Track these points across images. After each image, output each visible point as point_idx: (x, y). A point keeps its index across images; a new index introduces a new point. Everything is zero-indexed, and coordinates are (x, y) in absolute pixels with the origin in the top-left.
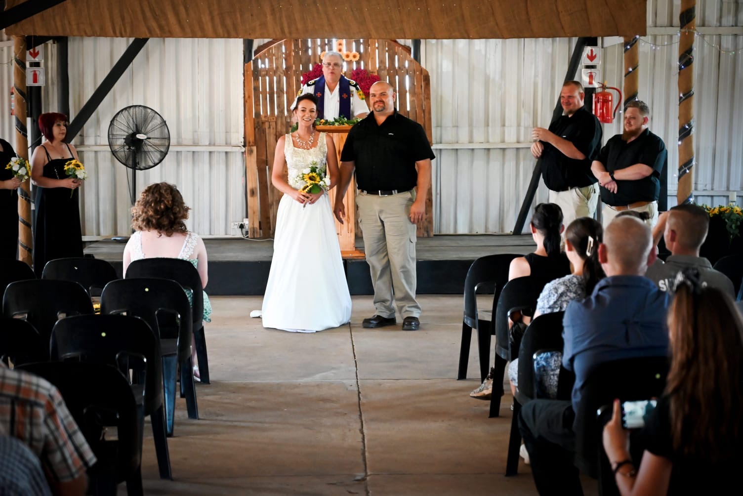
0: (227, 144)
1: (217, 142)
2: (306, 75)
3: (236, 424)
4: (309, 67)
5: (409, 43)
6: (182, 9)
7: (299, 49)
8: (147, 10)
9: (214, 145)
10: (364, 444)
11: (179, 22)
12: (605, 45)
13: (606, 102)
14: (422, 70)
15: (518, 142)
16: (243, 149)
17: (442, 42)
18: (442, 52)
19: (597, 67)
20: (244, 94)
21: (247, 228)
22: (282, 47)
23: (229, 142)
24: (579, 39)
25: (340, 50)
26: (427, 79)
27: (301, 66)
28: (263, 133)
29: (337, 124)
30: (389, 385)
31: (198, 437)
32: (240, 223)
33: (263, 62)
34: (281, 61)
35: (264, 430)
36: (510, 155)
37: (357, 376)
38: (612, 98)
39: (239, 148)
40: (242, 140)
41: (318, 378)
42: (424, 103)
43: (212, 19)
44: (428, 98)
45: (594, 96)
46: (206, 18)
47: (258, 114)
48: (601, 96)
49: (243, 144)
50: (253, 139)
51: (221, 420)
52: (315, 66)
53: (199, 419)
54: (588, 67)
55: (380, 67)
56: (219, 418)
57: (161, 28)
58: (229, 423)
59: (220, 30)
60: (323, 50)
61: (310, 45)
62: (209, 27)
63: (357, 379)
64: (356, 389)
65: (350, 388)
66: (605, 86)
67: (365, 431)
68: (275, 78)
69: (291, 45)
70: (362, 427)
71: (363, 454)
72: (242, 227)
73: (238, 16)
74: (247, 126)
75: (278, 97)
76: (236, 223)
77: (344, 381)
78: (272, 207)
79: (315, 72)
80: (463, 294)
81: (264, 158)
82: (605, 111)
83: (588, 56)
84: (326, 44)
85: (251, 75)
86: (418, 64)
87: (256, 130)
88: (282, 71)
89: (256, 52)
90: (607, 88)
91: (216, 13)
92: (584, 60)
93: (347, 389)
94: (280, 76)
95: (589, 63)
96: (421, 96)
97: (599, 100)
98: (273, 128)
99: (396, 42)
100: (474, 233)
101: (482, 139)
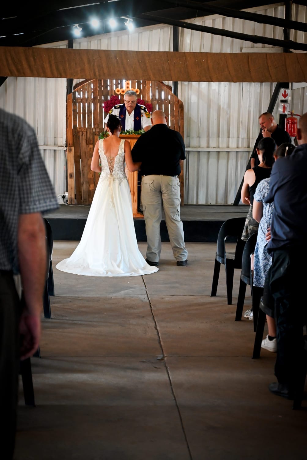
0: (55, 145)
1: (49, 144)
2: (106, 102)
3: (75, 322)
4: (108, 97)
5: (171, 83)
6: (32, 59)
7: (102, 86)
8: (9, 59)
9: (47, 145)
10: (159, 337)
11: (30, 67)
12: (294, 88)
13: (294, 124)
14: (178, 101)
15: (238, 148)
16: (65, 149)
17: (191, 84)
18: (191, 90)
19: (288, 102)
20: (67, 114)
21: (67, 198)
22: (91, 85)
23: (56, 144)
24: (277, 83)
25: (128, 87)
26: (182, 107)
27: (103, 97)
28: (79, 139)
29: (128, 134)
30: (168, 299)
31: (53, 330)
32: (63, 195)
33: (79, 94)
34: (91, 93)
35: (94, 326)
36: (232, 156)
37: (147, 293)
38: (297, 121)
39: (63, 147)
40: (65, 143)
41: (122, 293)
42: (180, 122)
43: (51, 66)
44: (182, 119)
45: (286, 120)
46: (47, 65)
47: (75, 126)
48: (290, 120)
49: (65, 145)
50: (72, 142)
51: (66, 320)
52: (111, 97)
53: (51, 319)
54: (282, 101)
55: (152, 99)
56: (64, 318)
57: (18, 70)
58: (71, 322)
59: (55, 72)
60: (117, 87)
61: (109, 83)
62: (48, 71)
63: (147, 295)
64: (148, 301)
65: (144, 300)
66: (293, 114)
67: (158, 328)
68: (86, 104)
69: (97, 84)
70: (156, 325)
71: (160, 342)
72: (64, 197)
73: (67, 64)
74: (68, 134)
75: (88, 116)
76: (60, 195)
77: (140, 296)
78: (83, 185)
79: (112, 101)
80: (217, 242)
81: (79, 154)
82: (292, 130)
83: (283, 95)
84: (119, 84)
85: (72, 102)
86: (176, 97)
87: (74, 136)
88: (90, 100)
89: (75, 88)
90: (294, 115)
91: (53, 62)
92: (281, 97)
93: (142, 301)
94: (89, 103)
95: (283, 99)
96: (178, 117)
97: (289, 122)
98: (85, 136)
99: (162, 83)
100: (209, 204)
101: (215, 145)
